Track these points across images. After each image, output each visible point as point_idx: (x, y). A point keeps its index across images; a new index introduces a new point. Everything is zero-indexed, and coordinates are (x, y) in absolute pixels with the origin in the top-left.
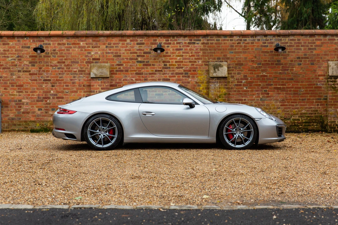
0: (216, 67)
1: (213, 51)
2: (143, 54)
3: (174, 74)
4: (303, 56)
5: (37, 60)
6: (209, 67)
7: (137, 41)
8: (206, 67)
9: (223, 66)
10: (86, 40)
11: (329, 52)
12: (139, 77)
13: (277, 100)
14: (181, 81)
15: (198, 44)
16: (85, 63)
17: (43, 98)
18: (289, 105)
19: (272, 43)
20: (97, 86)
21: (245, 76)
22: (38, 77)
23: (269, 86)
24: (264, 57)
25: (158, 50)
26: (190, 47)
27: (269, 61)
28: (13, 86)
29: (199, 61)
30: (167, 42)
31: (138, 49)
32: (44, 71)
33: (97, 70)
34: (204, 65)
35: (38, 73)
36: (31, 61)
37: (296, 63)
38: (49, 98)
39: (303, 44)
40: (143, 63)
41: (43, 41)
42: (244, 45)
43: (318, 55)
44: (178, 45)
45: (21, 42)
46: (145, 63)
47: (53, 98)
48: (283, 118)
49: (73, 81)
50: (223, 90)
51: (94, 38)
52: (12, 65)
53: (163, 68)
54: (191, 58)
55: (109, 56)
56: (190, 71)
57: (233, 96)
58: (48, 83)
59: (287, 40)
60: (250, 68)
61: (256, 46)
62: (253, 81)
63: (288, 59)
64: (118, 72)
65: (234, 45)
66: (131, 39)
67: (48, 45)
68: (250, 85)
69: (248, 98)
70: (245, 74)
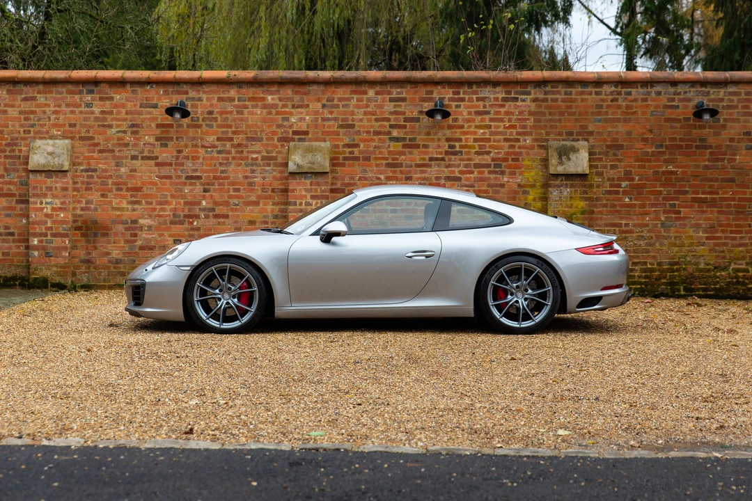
0: (564, 153)
1: (557, 117)
2: (404, 121)
3: (471, 167)
5: (172, 133)
6: (548, 153)
7: (389, 93)
8: (542, 151)
9: (578, 150)
10: (279, 91)
12: (395, 172)
13: (698, 226)
14: (486, 183)
15: (523, 100)
16: (276, 140)
17: (185, 216)
18: (726, 238)
19: (689, 100)
20: (303, 190)
21: (628, 173)
22: (175, 170)
23: (680, 194)
24: (669, 130)
25: (437, 113)
26: (507, 107)
27: (681, 140)
28: (121, 189)
29: (527, 138)
30: (456, 96)
31: (392, 110)
32: (187, 158)
33: (303, 157)
34: (536, 147)
35: (174, 162)
36: (160, 136)
37: (743, 145)
38: (197, 217)
40: (403, 143)
41: (187, 93)
42: (626, 105)
44: (481, 103)
45: (140, 95)
46: (407, 142)
47: (205, 217)
48: (711, 267)
49: (249, 180)
50: (578, 202)
51: (297, 87)
52: (120, 145)
53: (447, 153)
54: (509, 131)
55: (329, 126)
56: (505, 160)
57: (600, 216)
58: (196, 183)
59: (722, 93)
60: (640, 155)
61: (653, 107)
62: (646, 184)
63: (724, 137)
64: (347, 160)
65: (605, 104)
66: (378, 89)
67: (198, 101)
68: (639, 193)
69: (634, 220)
70: (628, 169)
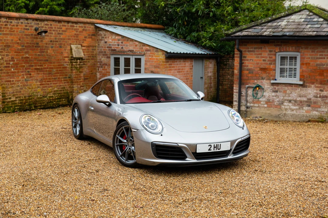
4: (54, 40)
11: (71, 37)
13: (37, 80)
18: (46, 84)
19: (32, 26)
21: (12, 58)
23: (31, 67)
24: (26, 39)
27: (30, 43)
37: (50, 46)
39: (54, 29)
42: (11, 27)
43: (64, 39)
48: (42, 96)
57: (3, 78)
59: (43, 24)
60: (16, 50)
61: (20, 29)
62: (19, 63)
63: (44, 42)
65: (3, 27)
68: (17, 67)
69: (15, 79)
70: (12, 56)
